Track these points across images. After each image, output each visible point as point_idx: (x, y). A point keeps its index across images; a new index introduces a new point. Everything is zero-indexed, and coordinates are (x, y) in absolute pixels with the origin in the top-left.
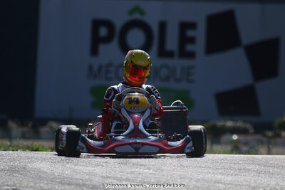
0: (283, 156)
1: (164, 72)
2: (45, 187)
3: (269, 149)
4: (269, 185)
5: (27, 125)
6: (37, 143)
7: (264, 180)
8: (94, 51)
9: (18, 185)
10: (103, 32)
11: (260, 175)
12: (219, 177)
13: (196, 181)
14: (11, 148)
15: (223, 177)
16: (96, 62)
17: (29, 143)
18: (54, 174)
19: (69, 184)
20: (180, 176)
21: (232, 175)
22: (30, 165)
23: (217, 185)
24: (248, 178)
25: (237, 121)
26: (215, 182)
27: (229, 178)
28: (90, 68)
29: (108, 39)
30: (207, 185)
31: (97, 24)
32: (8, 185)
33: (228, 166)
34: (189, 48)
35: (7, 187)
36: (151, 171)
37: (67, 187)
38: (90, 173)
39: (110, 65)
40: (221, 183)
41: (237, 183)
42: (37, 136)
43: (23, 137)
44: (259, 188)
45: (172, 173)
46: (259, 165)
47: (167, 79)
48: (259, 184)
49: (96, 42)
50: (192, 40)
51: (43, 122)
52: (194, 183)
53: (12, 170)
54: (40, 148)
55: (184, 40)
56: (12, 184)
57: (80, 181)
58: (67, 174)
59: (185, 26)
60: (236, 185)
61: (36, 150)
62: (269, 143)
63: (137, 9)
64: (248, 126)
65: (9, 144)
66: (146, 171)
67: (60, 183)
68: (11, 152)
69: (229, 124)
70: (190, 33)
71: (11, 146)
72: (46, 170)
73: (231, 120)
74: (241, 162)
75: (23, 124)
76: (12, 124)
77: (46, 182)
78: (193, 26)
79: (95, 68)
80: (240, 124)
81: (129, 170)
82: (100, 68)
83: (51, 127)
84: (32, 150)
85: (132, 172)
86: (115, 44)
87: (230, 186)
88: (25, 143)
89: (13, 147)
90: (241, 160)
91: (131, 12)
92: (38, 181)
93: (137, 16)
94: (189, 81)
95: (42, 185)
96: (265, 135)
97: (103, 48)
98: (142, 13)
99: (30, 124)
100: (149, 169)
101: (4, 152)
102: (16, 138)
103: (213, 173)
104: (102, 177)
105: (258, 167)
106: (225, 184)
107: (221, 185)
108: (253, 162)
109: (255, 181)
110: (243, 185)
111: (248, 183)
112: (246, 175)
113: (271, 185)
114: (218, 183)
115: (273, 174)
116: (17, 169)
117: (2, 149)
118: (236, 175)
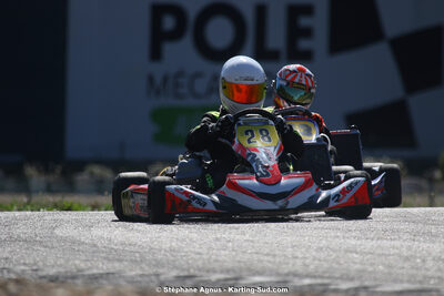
2: (82, 265)
3: (431, 198)
4: (430, 254)
5: (53, 171)
6: (69, 200)
7: (423, 246)
8: (156, 54)
9: (41, 264)
10: (169, 23)
12: (353, 242)
13: (316, 250)
14: (29, 207)
15: (359, 242)
16: (158, 70)
17: (58, 199)
18: (95, 246)
19: (120, 261)
21: (372, 239)
22: (58, 233)
23: (350, 255)
25: (380, 156)
26: (346, 251)
27: (369, 245)
28: (151, 79)
29: (176, 35)
30: (334, 255)
31: (158, 11)
32: (25, 264)
34: (304, 44)
35: (23, 267)
36: (247, 237)
37: (117, 265)
39: (180, 74)
40: (357, 253)
41: (379, 251)
42: (71, 188)
43: (49, 190)
44: (416, 257)
45: (280, 238)
46: (414, 222)
48: (416, 252)
49: (158, 39)
50: (308, 33)
51: (79, 166)
52: (314, 253)
53: (31, 241)
54: (75, 206)
55: (296, 32)
56: (32, 262)
57: (137, 255)
58: (116, 245)
59: (294, 12)
60: (379, 255)
61: (69, 209)
62: (431, 190)
65: (25, 200)
66: (238, 237)
67: (105, 258)
68: (29, 213)
70: (304, 21)
71: (28, 203)
72: (83, 239)
74: (386, 219)
75: (46, 170)
76: (30, 171)
77: (84, 258)
78: (308, 10)
79: (158, 80)
81: (212, 237)
82: (165, 80)
83: (92, 174)
84: (62, 210)
85: (217, 239)
86: (187, 42)
87: (369, 256)
88: (51, 199)
89: (32, 206)
90: (387, 216)
92: (71, 257)
95: (77, 262)
97: (169, 49)
99: (58, 170)
100: (244, 233)
101: (17, 214)
102: (38, 192)
103: (344, 238)
105: (412, 226)
106: (362, 253)
107: (355, 256)
108: (406, 219)
109: (409, 248)
110: (389, 255)
111: (397, 251)
112: (395, 239)
113: (434, 254)
114: (351, 252)
115: (436, 236)
116: (38, 239)
117: (15, 208)
118: (378, 239)
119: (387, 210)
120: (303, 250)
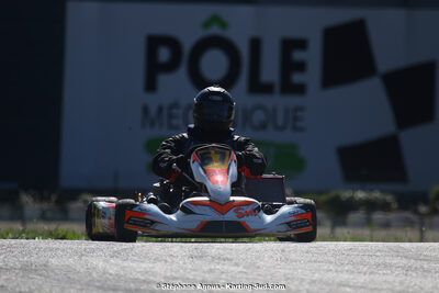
0: (436, 244)
1: (258, 116)
3: (422, 232)
4: (422, 288)
5: (49, 199)
6: (64, 227)
7: (415, 280)
8: (151, 85)
10: (164, 54)
11: (409, 273)
12: (346, 276)
13: (309, 283)
14: (24, 235)
15: (352, 277)
16: (154, 100)
17: (52, 227)
18: (90, 274)
19: (115, 289)
20: (285, 275)
21: (365, 274)
22: (54, 262)
23: (342, 289)
24: (390, 278)
25: (372, 190)
26: (340, 285)
27: (361, 279)
28: (146, 110)
29: (171, 66)
30: (327, 289)
31: (154, 43)
33: (359, 259)
34: (297, 78)
36: (240, 269)
38: (147, 272)
39: (175, 105)
40: (350, 286)
41: (373, 287)
42: (64, 216)
43: (43, 217)
45: (273, 271)
46: (406, 257)
47: (263, 126)
48: (408, 287)
49: (154, 70)
50: (301, 67)
51: (73, 194)
52: (307, 286)
53: (27, 269)
55: (289, 66)
56: (27, 290)
57: (132, 285)
58: (111, 274)
59: (290, 45)
60: (372, 289)
61: (63, 238)
62: (422, 224)
63: (215, 20)
64: (389, 198)
65: (21, 228)
66: (232, 268)
67: (99, 287)
68: (24, 241)
69: (360, 195)
70: (298, 55)
71: (23, 231)
72: (78, 268)
73: (363, 189)
74: (378, 254)
75: (41, 198)
76: (26, 199)
77: (79, 287)
78: (301, 44)
79: (153, 111)
80: (377, 195)
81: (206, 268)
82: (160, 110)
83: (86, 202)
84: (57, 238)
85: (211, 271)
86: (182, 73)
87: (362, 290)
88: (45, 227)
89: (27, 234)
90: (379, 251)
91: (207, 25)
92: (67, 286)
93: (215, 30)
94: (296, 129)
96: (416, 212)
97: (164, 80)
98: (223, 25)
100: (237, 265)
101: (13, 241)
102: (31, 220)
103: (336, 271)
104: (165, 278)
105: (405, 261)
106: (354, 287)
107: (348, 289)
108: (398, 253)
109: (401, 283)
110: (382, 289)
111: (390, 286)
112: (387, 274)
113: (426, 289)
114: (344, 286)
115: (428, 271)
116: (33, 267)
117: (10, 235)
118: (371, 273)
119: (380, 244)
120: (297, 283)
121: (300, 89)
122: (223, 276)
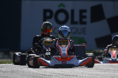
1: (74, 30)
10: (48, 14)
11: (115, 72)
12: (98, 73)
19: (36, 77)
20: (82, 72)
21: (103, 72)
22: (20, 70)
23: (97, 76)
24: (110, 73)
26: (96, 75)
27: (102, 73)
29: (50, 17)
30: (93, 76)
31: (45, 11)
33: (102, 68)
34: (84, 20)
36: (70, 71)
40: (99, 75)
41: (105, 75)
44: (115, 77)
47: (75, 33)
48: (115, 75)
49: (45, 18)
50: (85, 17)
52: (88, 75)
55: (82, 17)
57: (41, 75)
58: (35, 73)
59: (82, 11)
63: (62, 5)
65: (10, 61)
66: (67, 71)
67: (32, 76)
70: (84, 14)
72: (26, 71)
73: (102, 50)
76: (11, 53)
77: (27, 76)
78: (85, 11)
85: (62, 72)
86: (53, 19)
90: (107, 66)
91: (59, 6)
93: (62, 7)
94: (84, 34)
98: (64, 6)
101: (9, 64)
103: (96, 71)
105: (114, 68)
106: (101, 76)
108: (112, 66)
109: (113, 74)
110: (108, 76)
111: (110, 75)
112: (109, 72)
114: (98, 75)
116: (14, 71)
117: (8, 63)
118: (105, 72)
120: (85, 74)
121: (85, 23)
122: (65, 73)
